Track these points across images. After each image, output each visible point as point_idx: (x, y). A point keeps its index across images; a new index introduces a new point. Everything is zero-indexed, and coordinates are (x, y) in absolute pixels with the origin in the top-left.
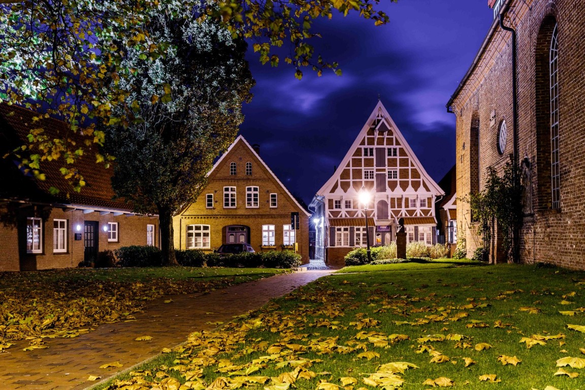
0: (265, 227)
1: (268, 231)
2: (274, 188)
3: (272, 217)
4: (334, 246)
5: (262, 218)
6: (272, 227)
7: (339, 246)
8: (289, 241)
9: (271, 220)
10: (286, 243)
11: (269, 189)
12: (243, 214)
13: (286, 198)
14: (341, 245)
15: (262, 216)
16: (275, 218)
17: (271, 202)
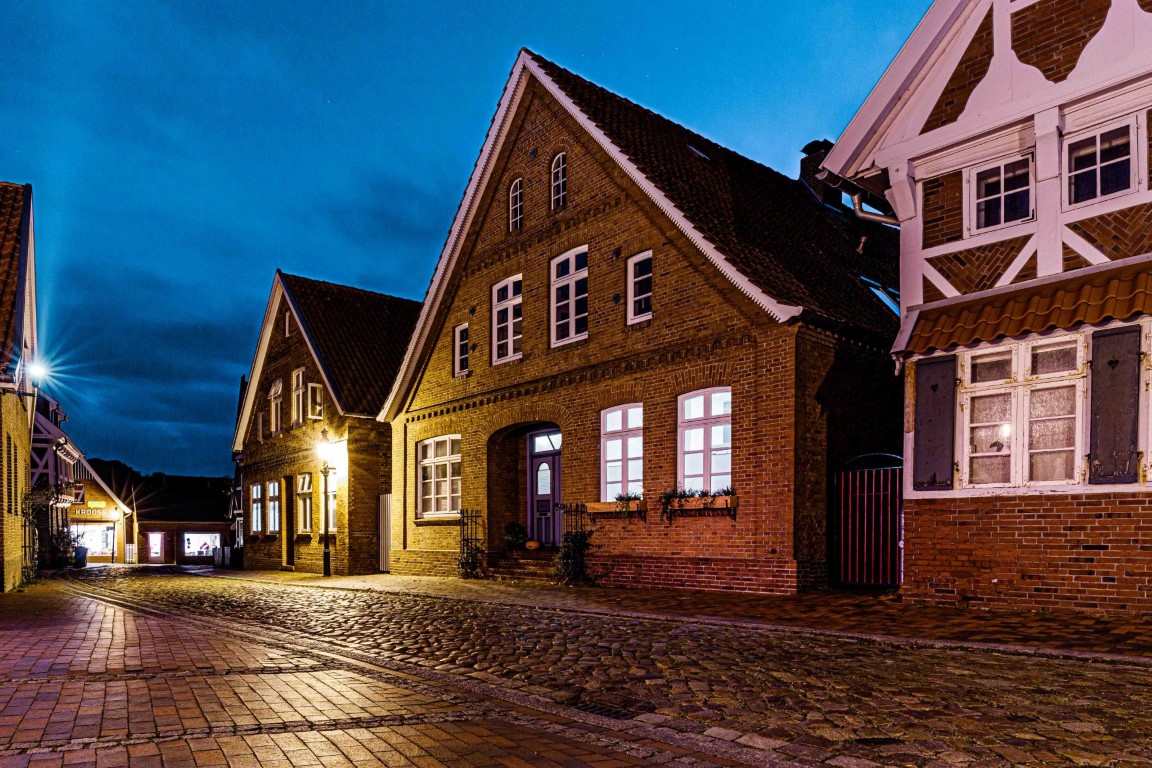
0: (612, 420)
1: (624, 433)
2: (639, 230)
3: (629, 369)
4: (950, 486)
5: (594, 380)
6: (636, 415)
7: (987, 489)
8: (707, 474)
9: (626, 381)
10: (691, 484)
11: (618, 241)
12: (539, 375)
13: (686, 257)
14: (1006, 479)
15: (595, 372)
16: (640, 368)
17: (631, 299)
